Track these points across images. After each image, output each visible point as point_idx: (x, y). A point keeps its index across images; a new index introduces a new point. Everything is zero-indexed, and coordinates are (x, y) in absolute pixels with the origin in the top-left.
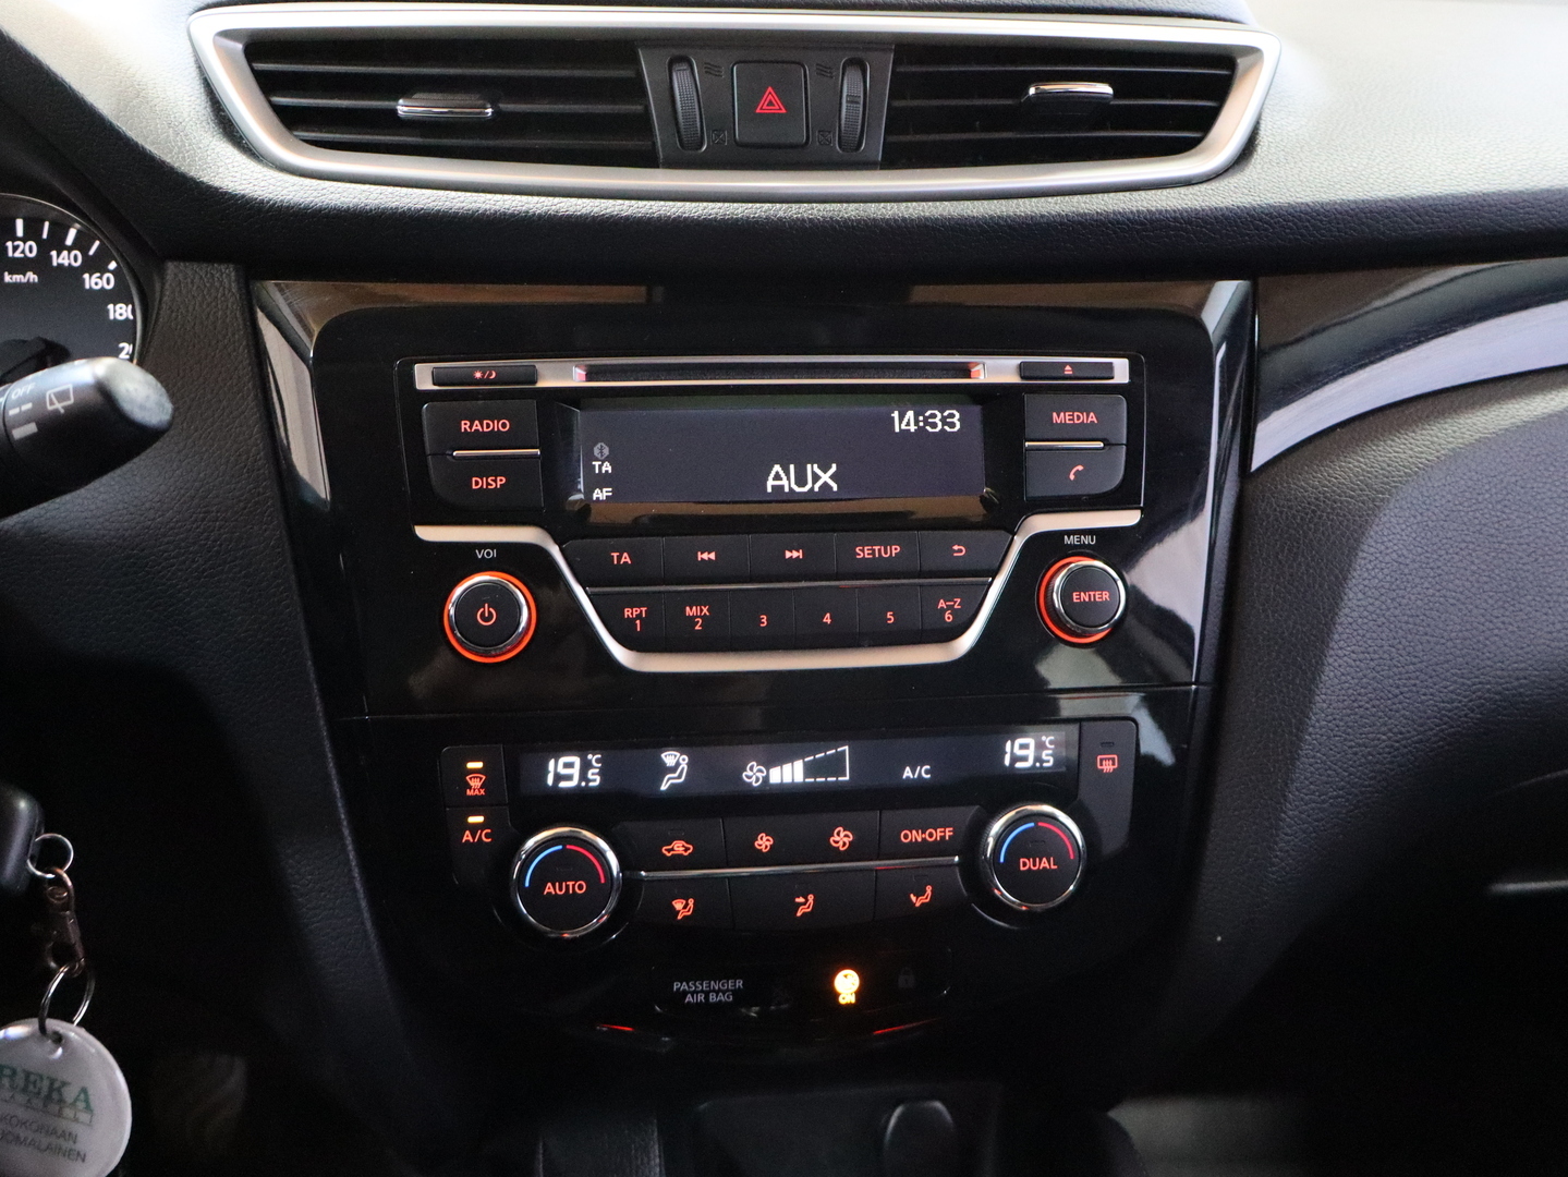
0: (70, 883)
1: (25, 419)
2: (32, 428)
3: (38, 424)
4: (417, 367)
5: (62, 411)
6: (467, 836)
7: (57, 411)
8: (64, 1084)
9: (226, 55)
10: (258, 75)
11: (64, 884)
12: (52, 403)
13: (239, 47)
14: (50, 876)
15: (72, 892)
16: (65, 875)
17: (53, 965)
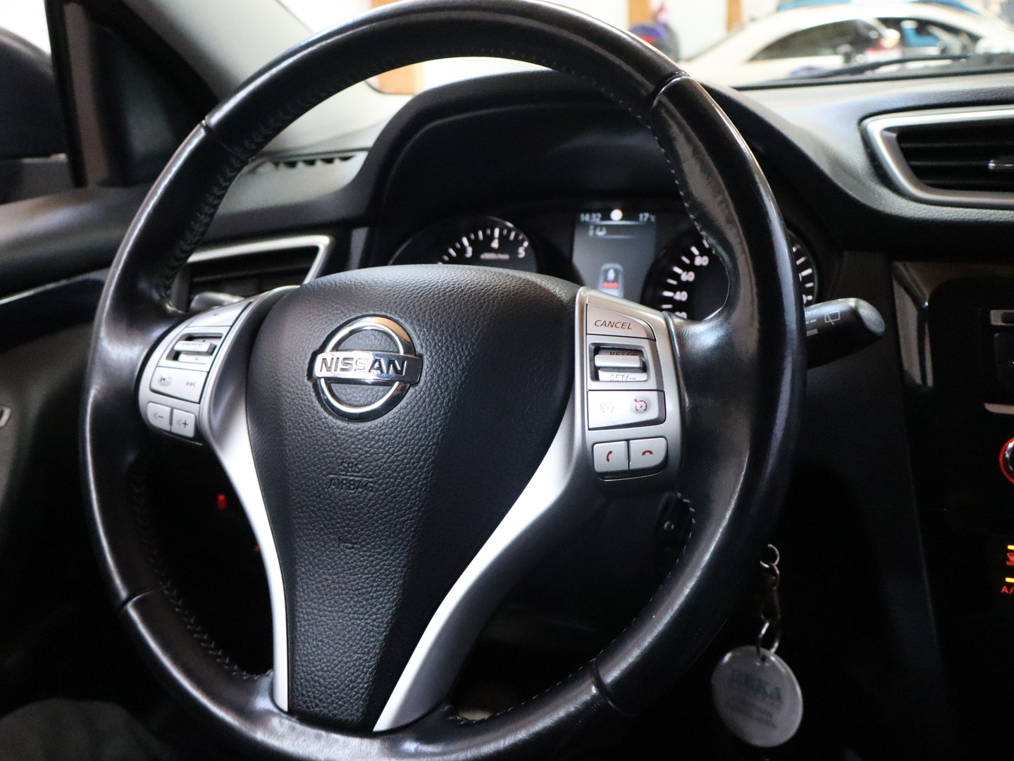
0: (778, 572)
1: (813, 326)
2: (815, 331)
3: (818, 330)
4: (993, 312)
5: (833, 324)
6: (1005, 589)
7: (830, 323)
8: (767, 684)
9: (887, 141)
10: (903, 150)
11: (774, 573)
12: (828, 319)
13: (894, 135)
14: (767, 566)
15: (779, 579)
16: (776, 568)
17: (763, 617)
